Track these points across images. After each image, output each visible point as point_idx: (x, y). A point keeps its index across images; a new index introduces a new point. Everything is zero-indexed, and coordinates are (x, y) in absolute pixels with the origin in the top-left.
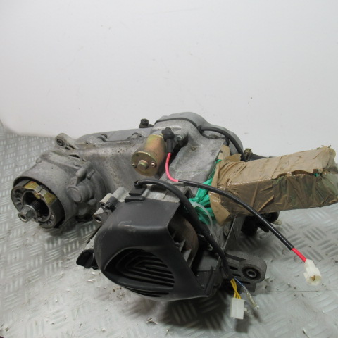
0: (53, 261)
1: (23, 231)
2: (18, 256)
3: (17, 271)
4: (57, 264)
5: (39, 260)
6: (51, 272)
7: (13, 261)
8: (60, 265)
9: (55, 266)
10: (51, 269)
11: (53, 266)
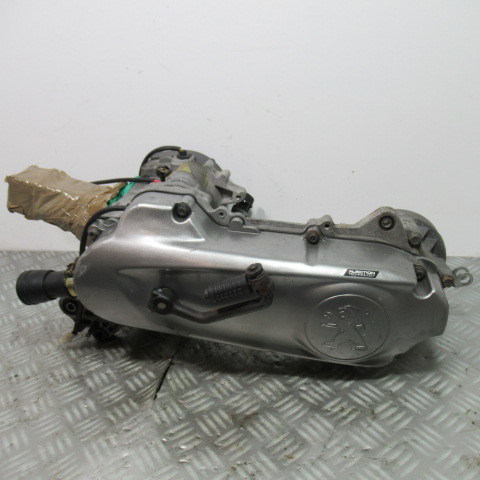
0: (96, 437)
1: (11, 398)
2: (15, 441)
3: (24, 467)
4: (108, 441)
5: (64, 442)
6: (101, 458)
7: (8, 451)
8: (114, 443)
9: (104, 445)
10: (98, 452)
11: (99, 446)
